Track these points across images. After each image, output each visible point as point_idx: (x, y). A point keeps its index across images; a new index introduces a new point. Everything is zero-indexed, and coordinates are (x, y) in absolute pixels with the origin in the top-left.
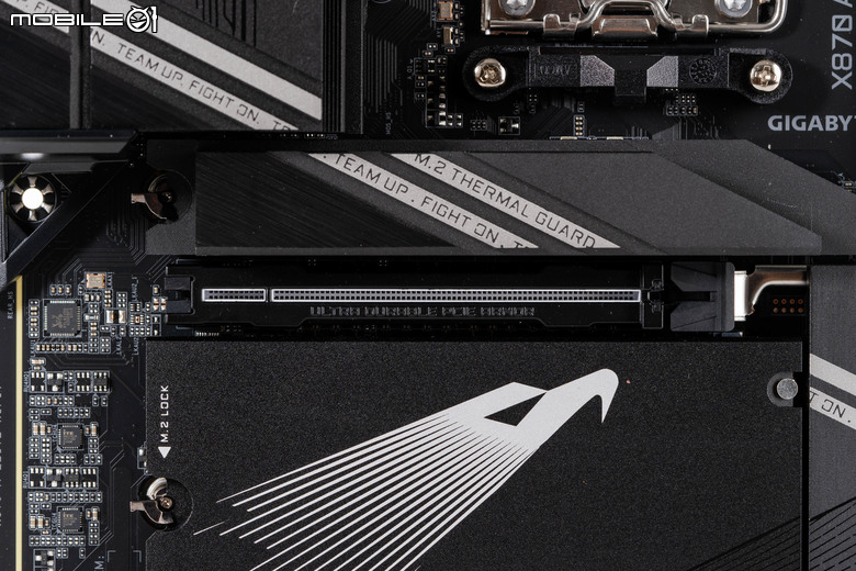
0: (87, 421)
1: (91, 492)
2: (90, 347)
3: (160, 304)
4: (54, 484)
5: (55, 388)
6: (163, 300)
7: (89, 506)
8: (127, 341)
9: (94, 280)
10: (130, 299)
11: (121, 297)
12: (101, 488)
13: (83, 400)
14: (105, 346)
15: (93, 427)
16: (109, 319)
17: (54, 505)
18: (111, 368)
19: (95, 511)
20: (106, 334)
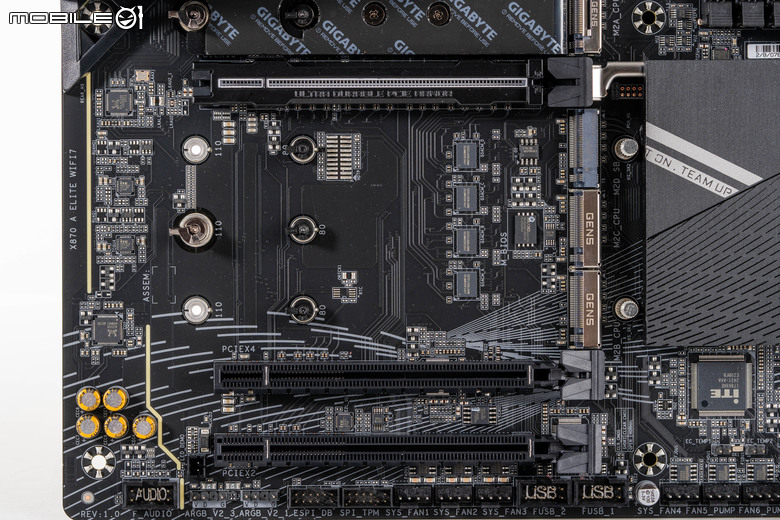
0: (137, 175)
1: (140, 225)
2: (139, 123)
3: (188, 92)
4: (114, 220)
5: (114, 152)
6: (190, 90)
7: (139, 235)
8: (165, 118)
9: (143, 75)
10: (167, 89)
11: (161, 87)
12: (148, 222)
13: (134, 160)
14: (149, 122)
15: (142, 179)
16: (152, 102)
17: (114, 234)
18: (154, 137)
19: (143, 239)
20: (150, 114)
